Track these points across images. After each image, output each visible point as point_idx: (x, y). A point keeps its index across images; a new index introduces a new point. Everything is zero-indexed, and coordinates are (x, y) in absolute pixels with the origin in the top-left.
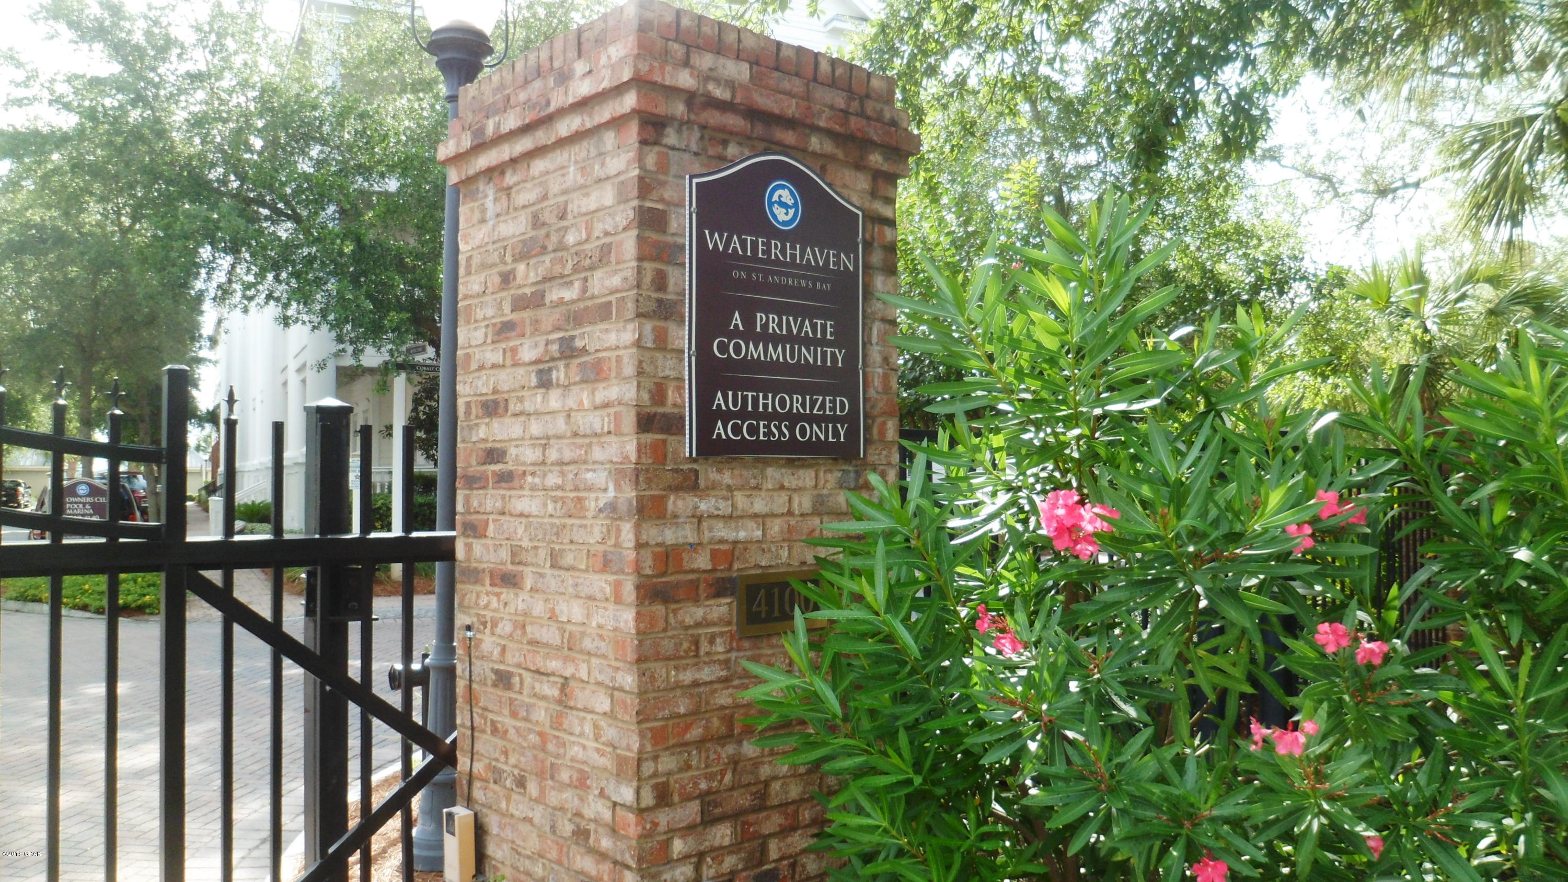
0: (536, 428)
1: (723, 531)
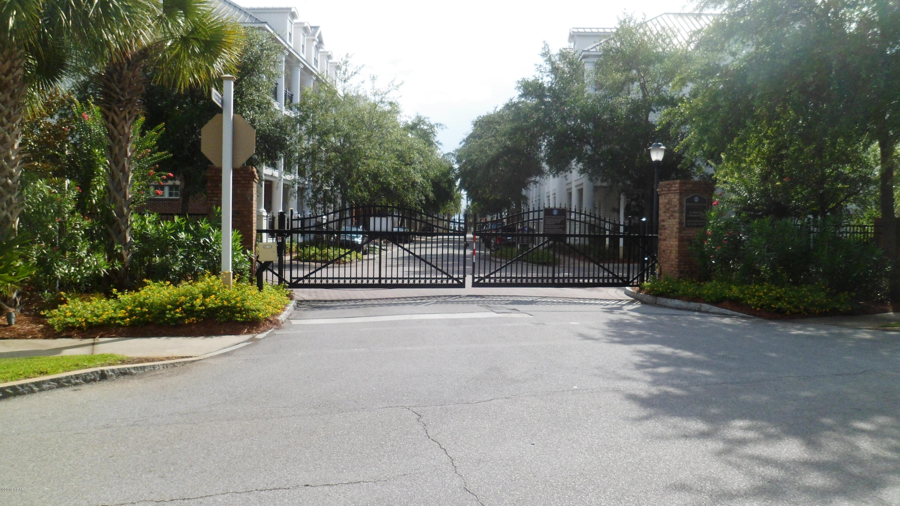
0: (668, 223)
1: (688, 235)
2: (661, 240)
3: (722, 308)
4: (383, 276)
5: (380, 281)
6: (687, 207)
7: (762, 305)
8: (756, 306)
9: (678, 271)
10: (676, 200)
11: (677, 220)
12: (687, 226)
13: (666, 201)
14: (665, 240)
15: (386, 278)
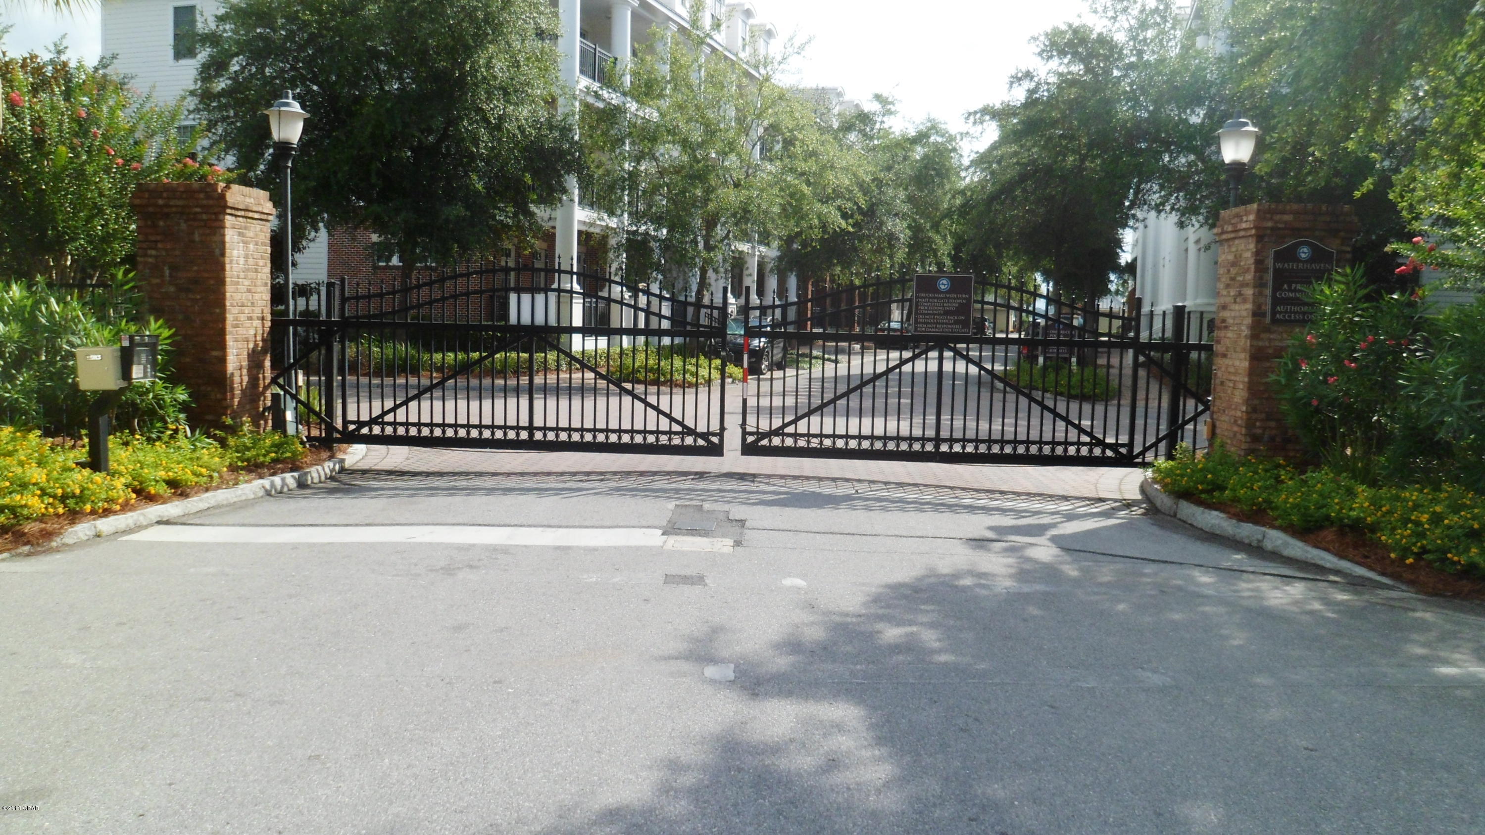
0: (1233, 314)
1: (1278, 343)
2: (1217, 356)
3: (1316, 546)
4: (538, 422)
5: (531, 435)
6: (1276, 271)
7: (1424, 550)
8: (1406, 551)
9: (1246, 435)
10: (1248, 255)
11: (1249, 306)
12: (1274, 321)
13: (1231, 257)
14: (1224, 356)
15: (545, 429)
